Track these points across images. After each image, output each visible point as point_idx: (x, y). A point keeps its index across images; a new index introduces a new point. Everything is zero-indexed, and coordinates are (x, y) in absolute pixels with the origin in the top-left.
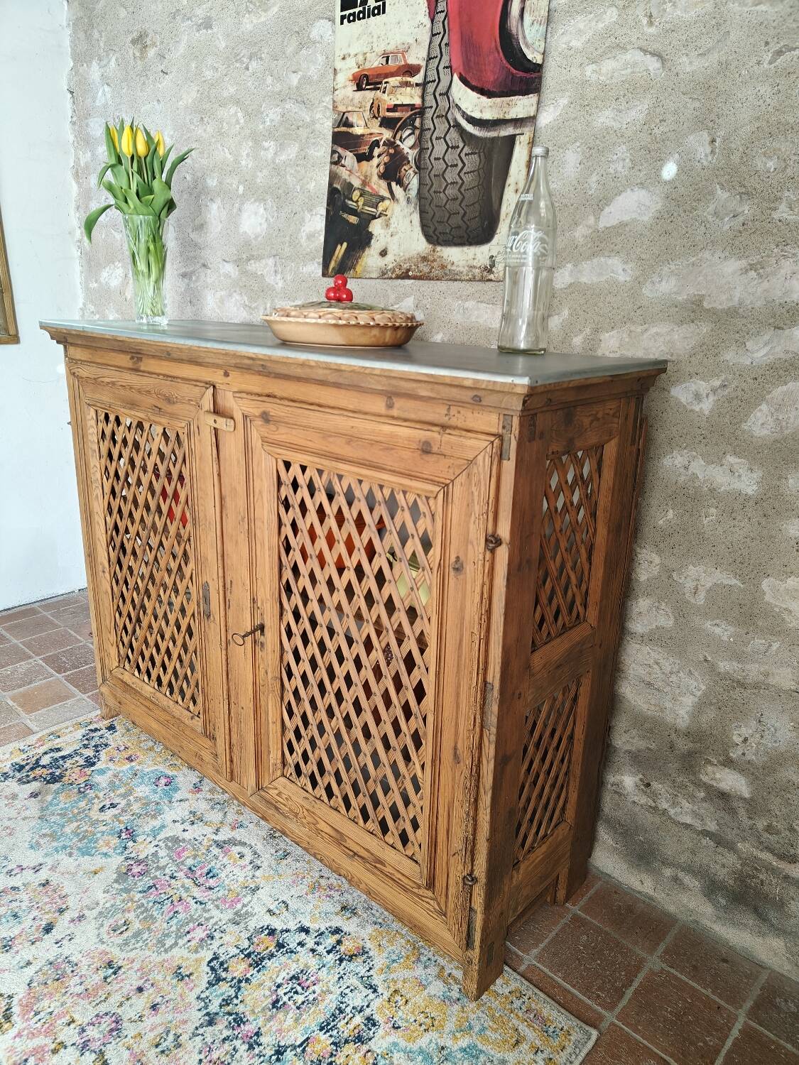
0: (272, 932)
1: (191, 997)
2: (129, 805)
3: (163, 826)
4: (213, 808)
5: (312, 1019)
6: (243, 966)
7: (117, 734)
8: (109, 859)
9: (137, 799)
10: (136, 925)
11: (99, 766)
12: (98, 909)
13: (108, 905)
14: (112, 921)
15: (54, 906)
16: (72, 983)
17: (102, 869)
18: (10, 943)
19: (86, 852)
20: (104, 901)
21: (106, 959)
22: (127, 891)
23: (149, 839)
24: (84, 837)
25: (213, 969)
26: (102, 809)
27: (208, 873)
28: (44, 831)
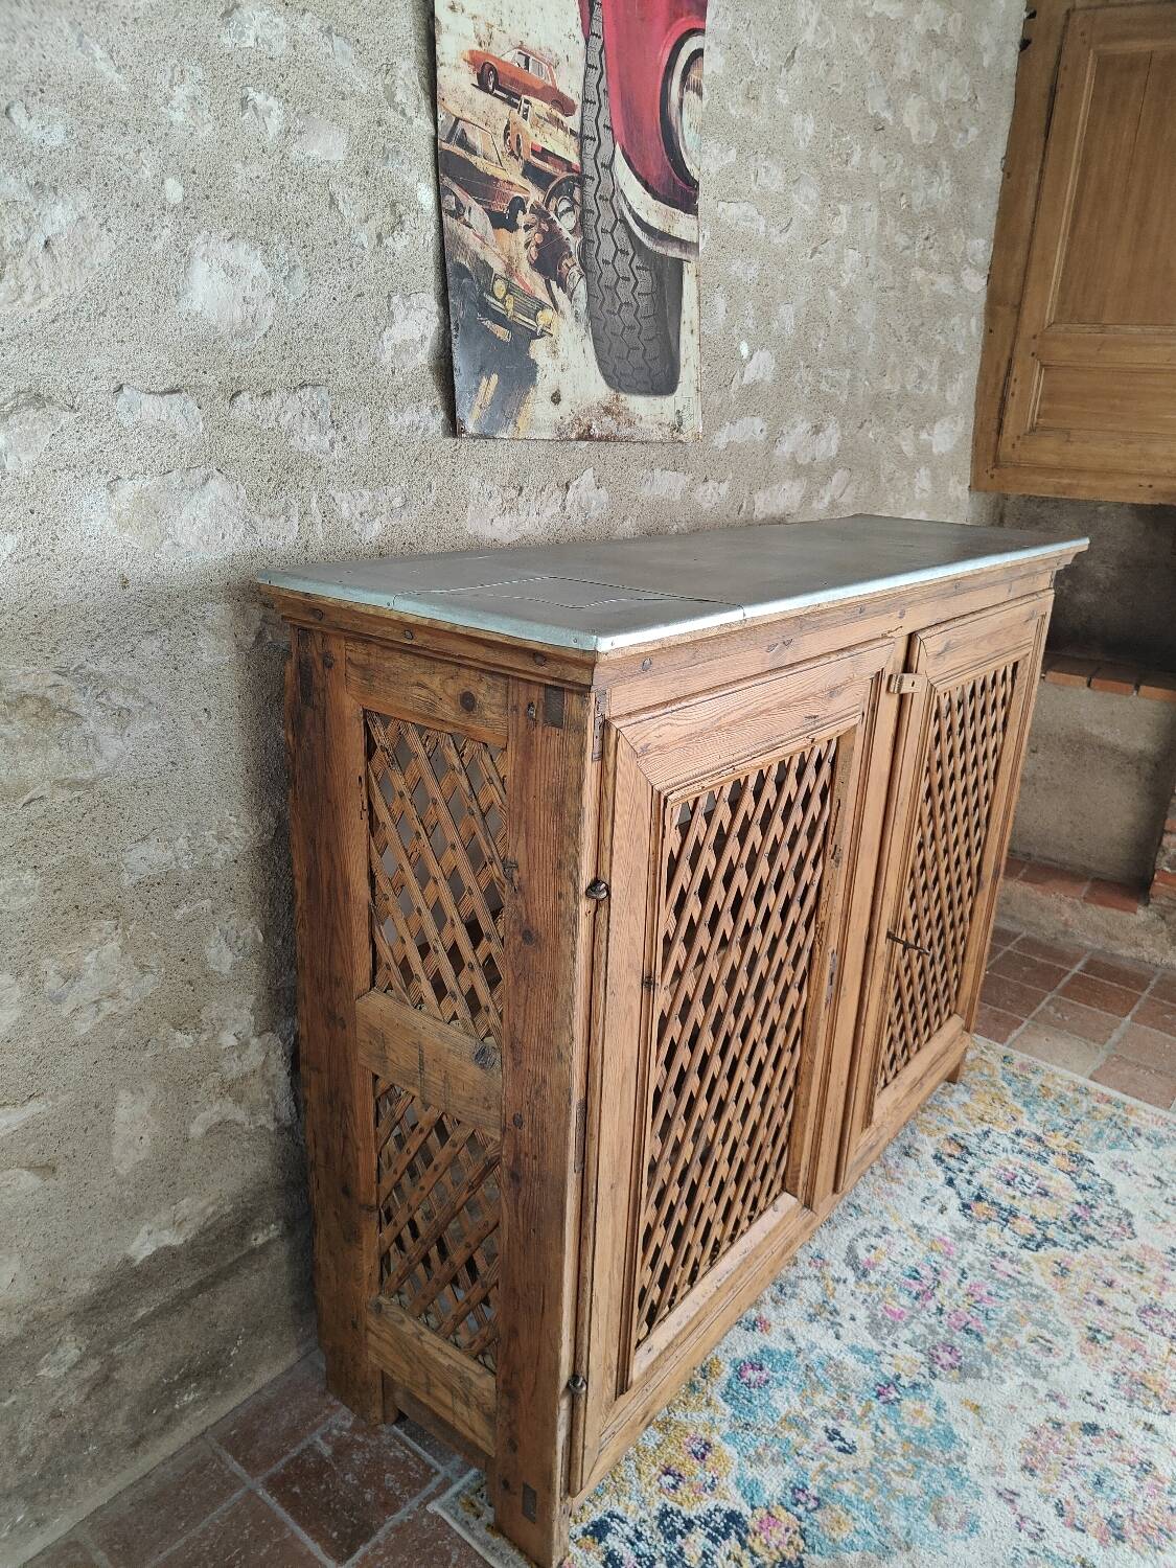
0: (966, 1206)
1: (1079, 1257)
2: (824, 1411)
3: (854, 1349)
4: (794, 1295)
5: (1043, 1170)
6: (1018, 1222)
7: (619, 1510)
8: (945, 1399)
9: (806, 1402)
10: (1030, 1329)
11: (736, 1502)
12: (1030, 1380)
13: (1020, 1371)
14: (1039, 1357)
15: (1056, 1438)
16: (1137, 1369)
17: (965, 1403)
18: (1138, 1466)
19: (949, 1437)
20: (1016, 1378)
21: (1089, 1346)
22: (987, 1359)
23: (888, 1359)
24: (919, 1452)
25: (1039, 1246)
26: (848, 1450)
27: (915, 1278)
28: (933, 1527)
